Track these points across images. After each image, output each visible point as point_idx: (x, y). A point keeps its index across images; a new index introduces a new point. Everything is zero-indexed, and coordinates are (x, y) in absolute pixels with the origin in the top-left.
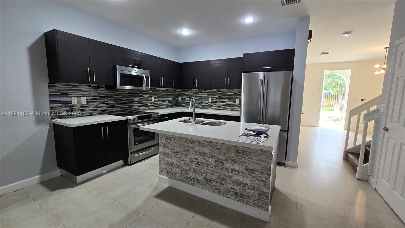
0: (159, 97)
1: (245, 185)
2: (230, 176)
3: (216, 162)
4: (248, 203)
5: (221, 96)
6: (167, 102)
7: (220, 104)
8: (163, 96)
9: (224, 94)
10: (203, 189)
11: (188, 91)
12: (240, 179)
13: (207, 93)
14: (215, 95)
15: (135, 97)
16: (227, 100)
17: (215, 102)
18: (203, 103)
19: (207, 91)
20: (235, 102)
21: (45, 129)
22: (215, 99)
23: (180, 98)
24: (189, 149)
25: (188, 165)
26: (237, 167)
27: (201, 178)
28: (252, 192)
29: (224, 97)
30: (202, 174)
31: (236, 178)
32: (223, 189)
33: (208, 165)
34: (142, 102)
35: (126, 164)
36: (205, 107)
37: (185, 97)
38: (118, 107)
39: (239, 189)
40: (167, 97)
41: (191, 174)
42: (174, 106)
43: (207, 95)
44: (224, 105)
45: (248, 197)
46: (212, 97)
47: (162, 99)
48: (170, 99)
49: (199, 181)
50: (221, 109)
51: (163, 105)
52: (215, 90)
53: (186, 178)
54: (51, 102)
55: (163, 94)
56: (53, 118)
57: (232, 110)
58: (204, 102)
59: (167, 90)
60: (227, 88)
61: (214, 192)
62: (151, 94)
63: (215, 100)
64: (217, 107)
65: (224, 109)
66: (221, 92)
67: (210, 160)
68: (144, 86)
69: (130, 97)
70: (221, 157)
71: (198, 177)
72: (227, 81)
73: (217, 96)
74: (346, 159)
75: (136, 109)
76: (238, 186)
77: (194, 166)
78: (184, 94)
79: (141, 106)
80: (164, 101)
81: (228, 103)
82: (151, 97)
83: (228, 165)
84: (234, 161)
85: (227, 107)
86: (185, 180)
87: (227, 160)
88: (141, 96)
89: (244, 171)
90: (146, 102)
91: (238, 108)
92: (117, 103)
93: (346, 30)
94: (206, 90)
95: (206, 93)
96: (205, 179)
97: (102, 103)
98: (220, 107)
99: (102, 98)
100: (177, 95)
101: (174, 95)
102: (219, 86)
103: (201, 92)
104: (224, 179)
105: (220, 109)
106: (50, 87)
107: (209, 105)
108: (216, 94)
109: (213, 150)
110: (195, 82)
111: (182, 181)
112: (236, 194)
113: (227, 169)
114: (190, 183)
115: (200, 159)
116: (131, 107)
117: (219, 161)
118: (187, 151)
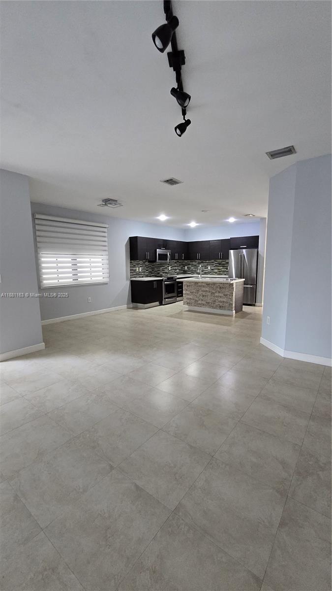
0: (173, 267)
1: (223, 302)
2: (218, 299)
4: (225, 309)
5: (217, 265)
6: (178, 271)
7: (217, 271)
8: (175, 266)
9: (220, 264)
10: (205, 308)
11: (193, 262)
12: (222, 300)
15: (161, 267)
16: (222, 268)
17: (212, 269)
18: (204, 270)
19: (208, 262)
20: (227, 269)
21: (128, 283)
22: (213, 267)
23: (186, 267)
25: (198, 298)
26: (220, 295)
27: (205, 303)
28: (226, 304)
29: (219, 266)
30: (205, 301)
31: (220, 299)
32: (214, 306)
33: (208, 296)
34: (164, 270)
35: (161, 304)
36: (206, 273)
37: (190, 266)
38: (153, 273)
39: (221, 304)
40: (178, 266)
41: (200, 302)
42: (182, 273)
43: (207, 264)
44: (219, 272)
45: (225, 307)
46: (211, 266)
47: (175, 268)
48: (180, 268)
51: (176, 273)
52: (213, 261)
53: (198, 304)
54: (131, 270)
55: (176, 265)
56: (131, 278)
57: (225, 274)
59: (178, 262)
60: (221, 259)
61: (210, 308)
62: (168, 264)
64: (214, 273)
66: (217, 262)
67: (209, 294)
68: (168, 260)
69: (159, 267)
70: (213, 291)
71: (203, 302)
72: (221, 254)
73: (214, 265)
75: (162, 275)
77: (201, 297)
78: (189, 264)
79: (163, 273)
80: (176, 270)
82: (168, 267)
83: (216, 294)
84: (219, 292)
87: (216, 292)
88: (164, 266)
89: (223, 296)
90: (166, 271)
92: (153, 271)
94: (206, 261)
96: (207, 303)
97: (147, 270)
98: (216, 273)
99: (147, 268)
100: (184, 265)
101: (182, 265)
102: (216, 258)
103: (202, 262)
104: (215, 301)
106: (131, 263)
107: (208, 272)
110: (198, 256)
111: (196, 306)
112: (220, 307)
114: (199, 306)
115: (204, 294)
116: (159, 273)
117: (212, 293)
118: (198, 291)
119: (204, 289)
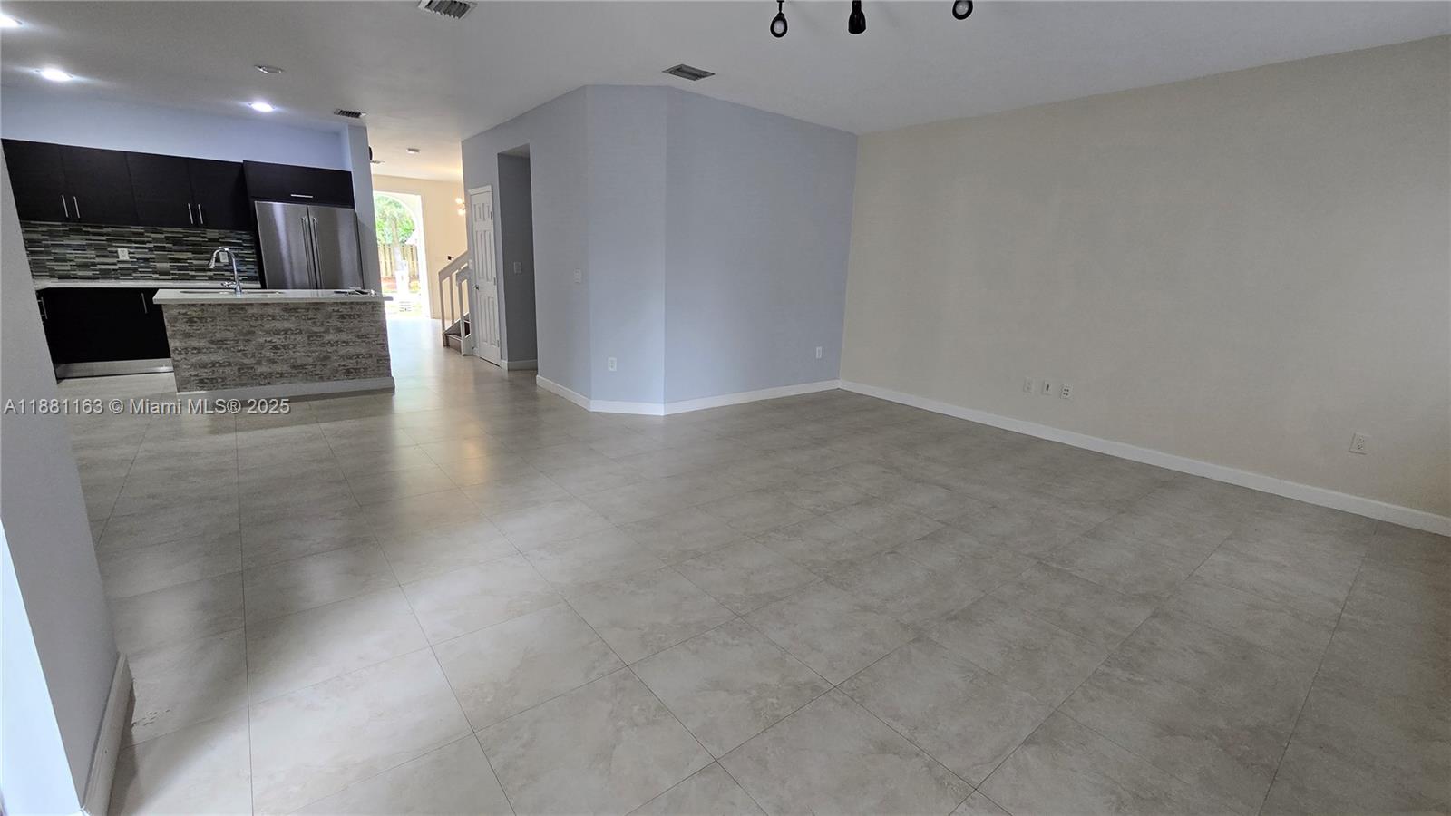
2: (336, 351)
3: (309, 337)
4: (366, 376)
5: (167, 245)
7: (165, 265)
9: (175, 241)
10: (290, 383)
12: (350, 351)
13: (108, 234)
14: (144, 243)
16: (190, 255)
17: (146, 260)
18: (95, 264)
19: (105, 230)
22: (145, 253)
24: (253, 329)
25: (253, 356)
26: (344, 336)
27: (285, 368)
29: (175, 248)
30: (285, 361)
31: (343, 351)
32: (327, 371)
33: (295, 346)
36: (105, 275)
39: (350, 364)
41: (262, 369)
43: (108, 240)
44: (179, 268)
45: (365, 369)
46: (129, 247)
49: (281, 375)
50: (173, 279)
52: (140, 229)
53: (254, 377)
57: (211, 279)
58: (97, 260)
60: (197, 225)
61: (311, 381)
63: (147, 257)
64: (155, 273)
65: (183, 277)
66: (163, 236)
67: (299, 338)
70: (315, 329)
71: (279, 368)
72: (195, 211)
73: (152, 245)
74: (447, 344)
76: (349, 361)
77: (267, 353)
81: (195, 262)
83: (327, 338)
84: (340, 330)
85: (191, 273)
86: (251, 381)
87: (327, 331)
89: (354, 339)
91: (226, 273)
93: (411, 147)
94: (101, 228)
95: (102, 235)
96: (294, 367)
98: (168, 274)
102: (156, 221)
104: (326, 358)
105: (170, 277)
107: (120, 269)
108: (146, 239)
109: (302, 322)
112: (348, 371)
113: (329, 342)
114: (262, 383)
115: (277, 340)
117: (312, 336)
118: (250, 333)
119: (278, 325)
